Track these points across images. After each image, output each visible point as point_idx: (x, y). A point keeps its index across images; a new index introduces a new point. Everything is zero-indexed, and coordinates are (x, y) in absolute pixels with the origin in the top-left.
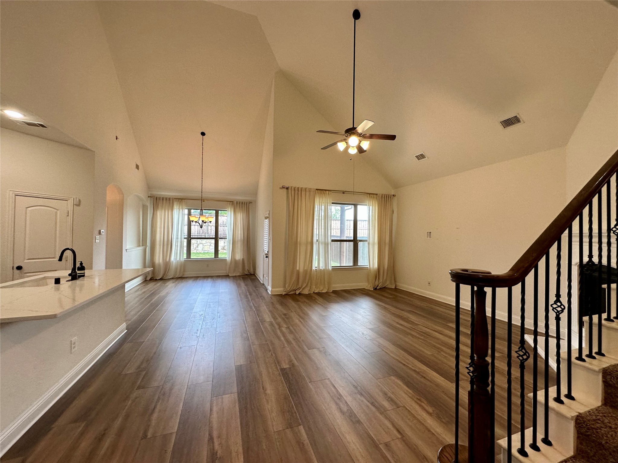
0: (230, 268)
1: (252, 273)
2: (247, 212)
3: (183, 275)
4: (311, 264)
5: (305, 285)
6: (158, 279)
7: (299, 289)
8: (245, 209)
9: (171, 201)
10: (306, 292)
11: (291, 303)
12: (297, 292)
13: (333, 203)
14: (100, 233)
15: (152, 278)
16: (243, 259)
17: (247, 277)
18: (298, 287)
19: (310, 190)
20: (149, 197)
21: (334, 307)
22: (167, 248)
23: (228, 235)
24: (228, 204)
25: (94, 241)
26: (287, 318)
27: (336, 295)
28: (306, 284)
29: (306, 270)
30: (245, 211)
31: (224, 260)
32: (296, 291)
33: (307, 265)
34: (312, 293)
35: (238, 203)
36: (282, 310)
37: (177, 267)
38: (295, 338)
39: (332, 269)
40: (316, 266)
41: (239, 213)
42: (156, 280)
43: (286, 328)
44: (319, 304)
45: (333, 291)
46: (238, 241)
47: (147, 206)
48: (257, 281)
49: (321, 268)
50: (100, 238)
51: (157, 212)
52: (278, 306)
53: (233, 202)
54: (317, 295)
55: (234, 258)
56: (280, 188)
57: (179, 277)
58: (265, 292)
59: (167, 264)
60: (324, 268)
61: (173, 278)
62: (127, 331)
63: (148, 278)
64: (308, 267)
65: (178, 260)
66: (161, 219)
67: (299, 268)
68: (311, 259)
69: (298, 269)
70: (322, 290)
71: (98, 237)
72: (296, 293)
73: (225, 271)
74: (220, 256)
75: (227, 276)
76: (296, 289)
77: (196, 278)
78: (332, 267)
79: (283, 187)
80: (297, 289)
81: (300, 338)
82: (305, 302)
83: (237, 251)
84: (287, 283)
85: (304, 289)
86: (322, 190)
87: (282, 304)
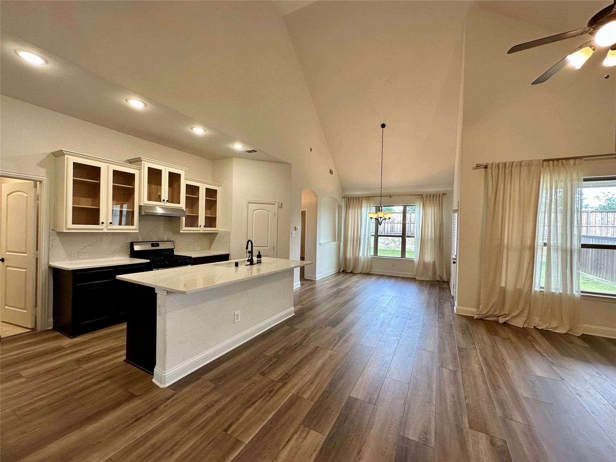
0: (417, 270)
1: (446, 280)
2: (439, 206)
3: (370, 271)
4: (530, 281)
5: (516, 313)
6: (348, 272)
7: (505, 316)
8: (437, 203)
9: (360, 200)
10: (519, 323)
11: (482, 334)
12: (501, 320)
13: (585, 180)
14: (295, 229)
15: (344, 270)
16: (434, 261)
17: (437, 283)
18: (502, 313)
19: (529, 164)
20: (343, 197)
21: (571, 368)
22: (357, 244)
23: (415, 233)
24: (417, 198)
25: (291, 235)
26: (462, 357)
27: (588, 344)
28: (518, 312)
29: (520, 289)
30: (437, 205)
31: (411, 261)
32: (499, 317)
33: (523, 281)
34: (532, 327)
35: (429, 196)
36: (461, 341)
37: (365, 262)
38: (455, 396)
39: (582, 295)
40: (543, 285)
41: (429, 207)
42: (347, 272)
43: (451, 371)
44: (537, 350)
45: (583, 334)
46: (428, 240)
47: (342, 206)
48: (448, 291)
49: (553, 291)
50: (295, 233)
51: (349, 211)
52: (458, 334)
53: (422, 195)
54: (541, 333)
55: (423, 260)
56: (474, 169)
57: (366, 273)
58: (450, 308)
59: (356, 260)
60: (561, 292)
61: (360, 273)
62: (294, 314)
63: (341, 271)
64: (524, 286)
65: (366, 256)
66: (352, 217)
67: (506, 283)
68: (530, 273)
69: (503, 285)
70: (555, 328)
71: (294, 232)
72: (498, 321)
73: (413, 274)
74: (408, 256)
75: (413, 279)
76: (498, 315)
77: (381, 276)
78: (582, 292)
79: (478, 166)
80: (500, 315)
81: (466, 398)
82: (509, 339)
83: (426, 251)
84: (482, 304)
85: (514, 317)
86: (558, 160)
87: (465, 331)
